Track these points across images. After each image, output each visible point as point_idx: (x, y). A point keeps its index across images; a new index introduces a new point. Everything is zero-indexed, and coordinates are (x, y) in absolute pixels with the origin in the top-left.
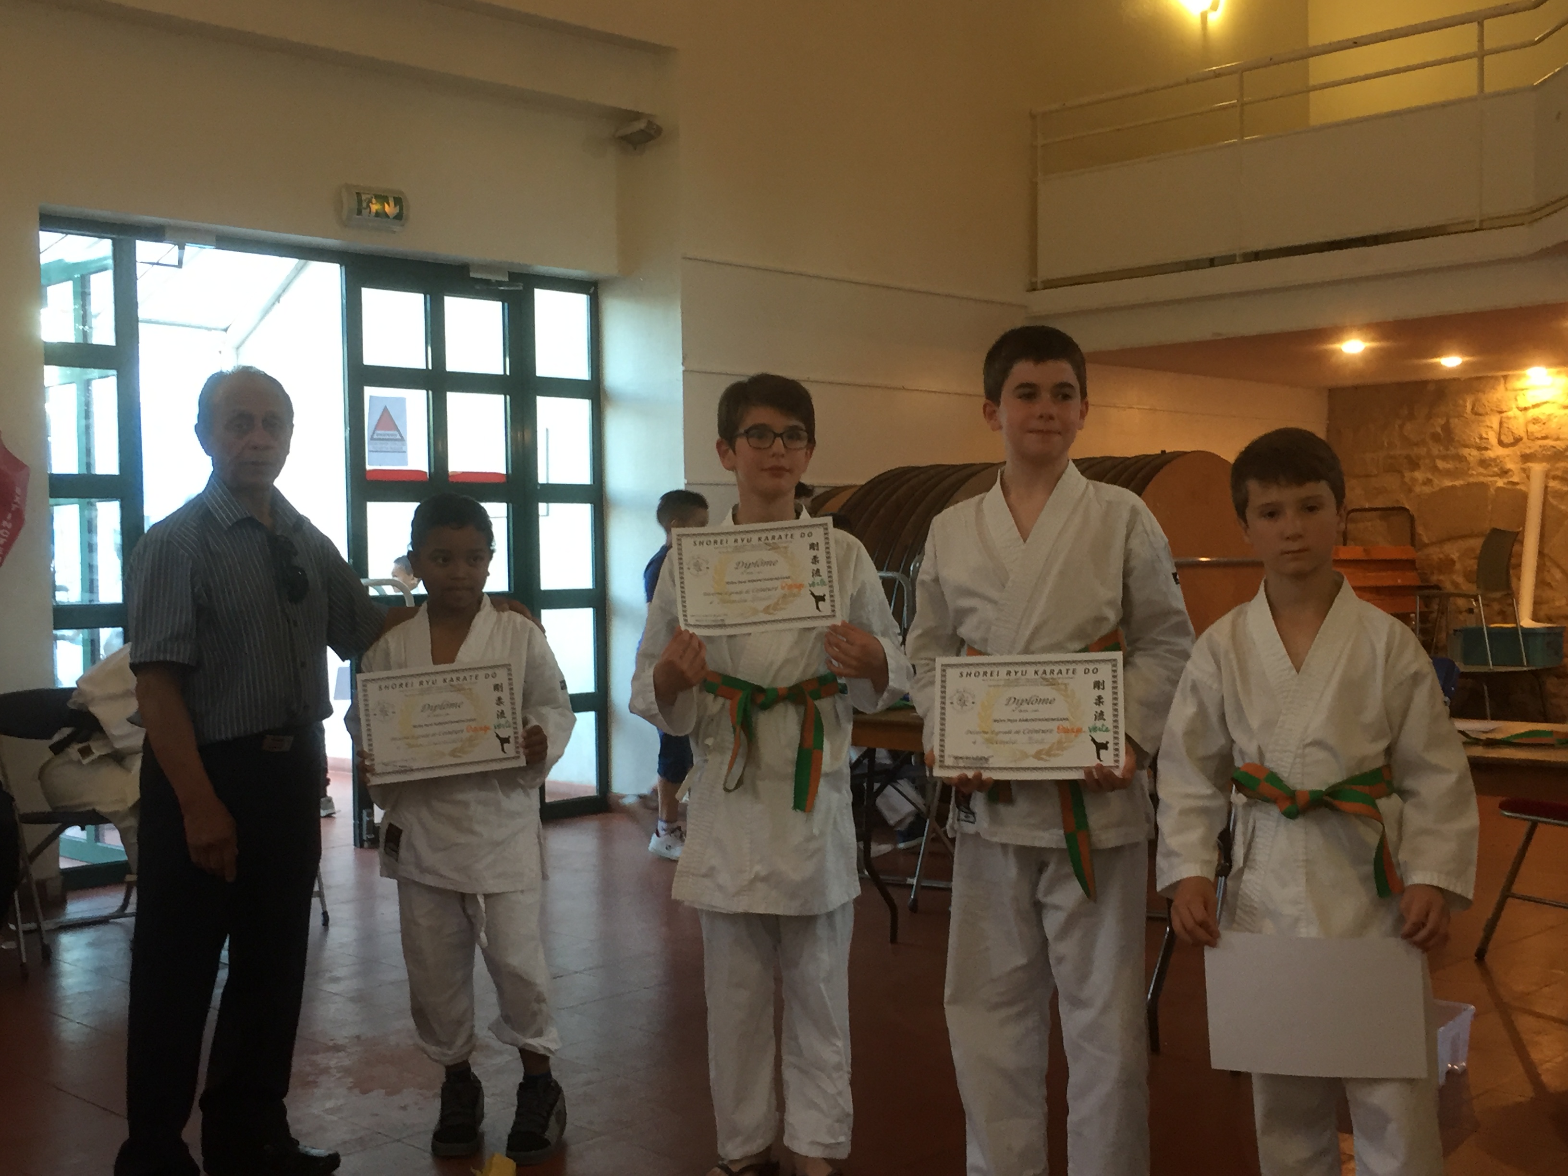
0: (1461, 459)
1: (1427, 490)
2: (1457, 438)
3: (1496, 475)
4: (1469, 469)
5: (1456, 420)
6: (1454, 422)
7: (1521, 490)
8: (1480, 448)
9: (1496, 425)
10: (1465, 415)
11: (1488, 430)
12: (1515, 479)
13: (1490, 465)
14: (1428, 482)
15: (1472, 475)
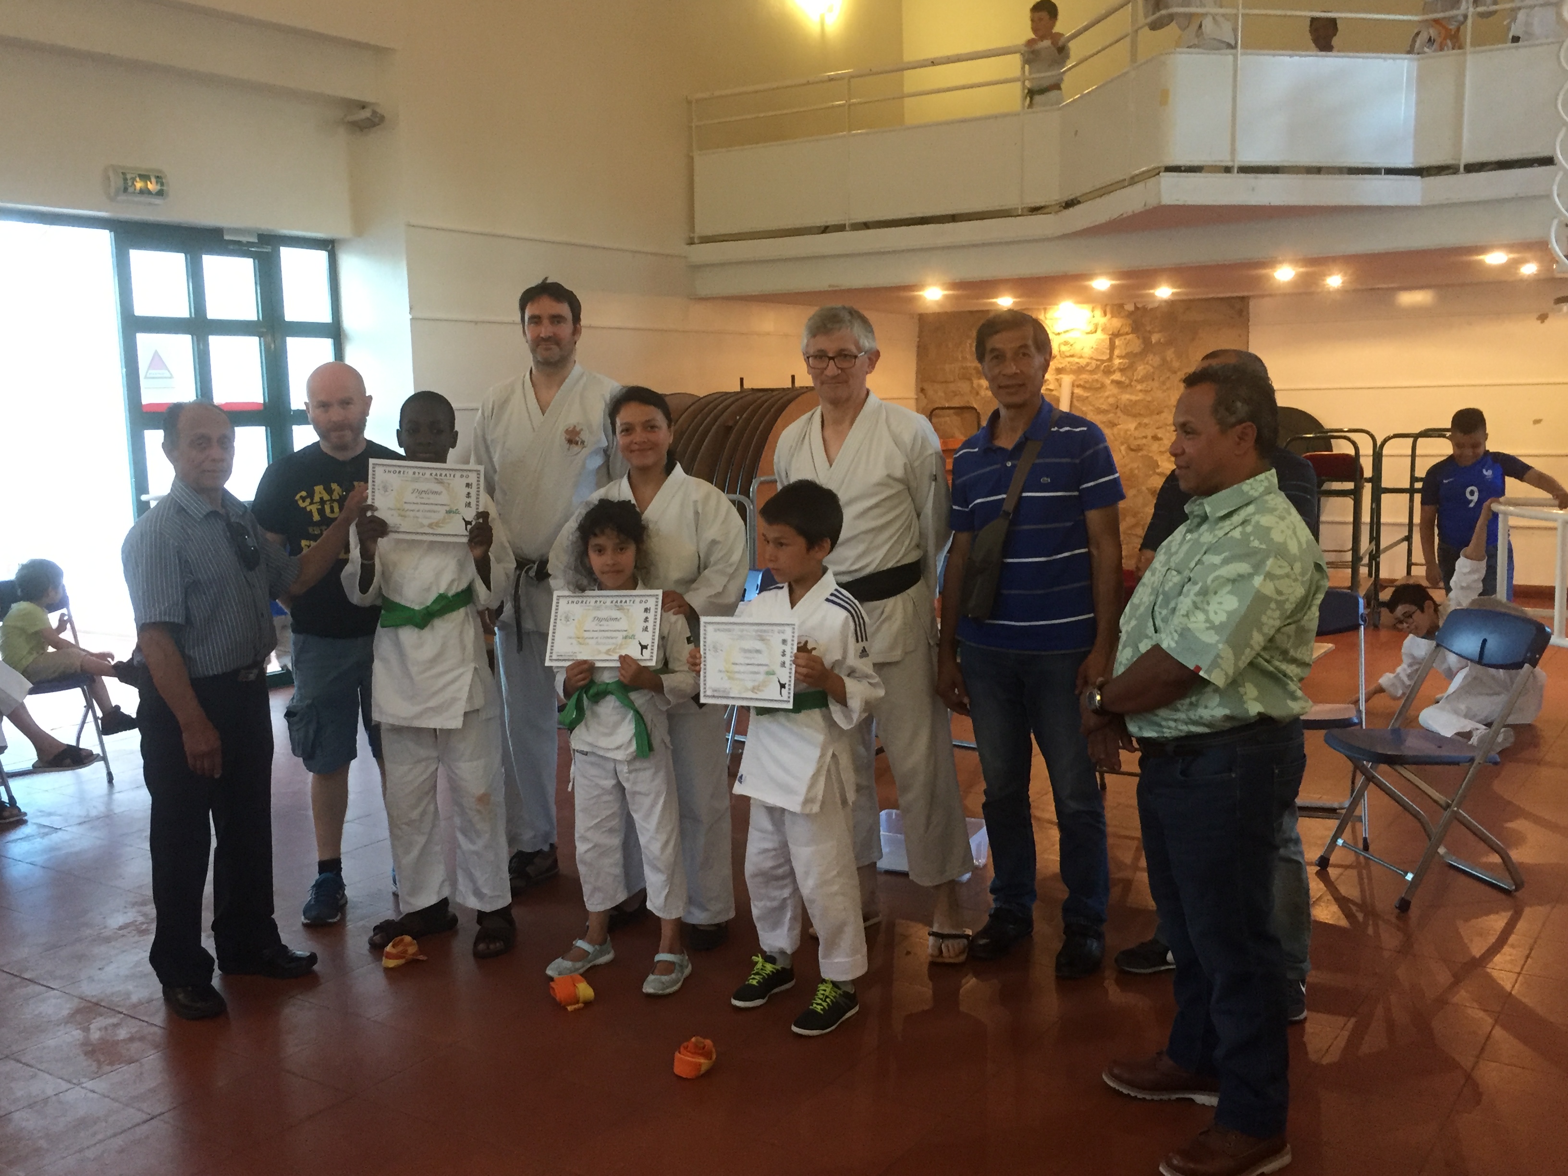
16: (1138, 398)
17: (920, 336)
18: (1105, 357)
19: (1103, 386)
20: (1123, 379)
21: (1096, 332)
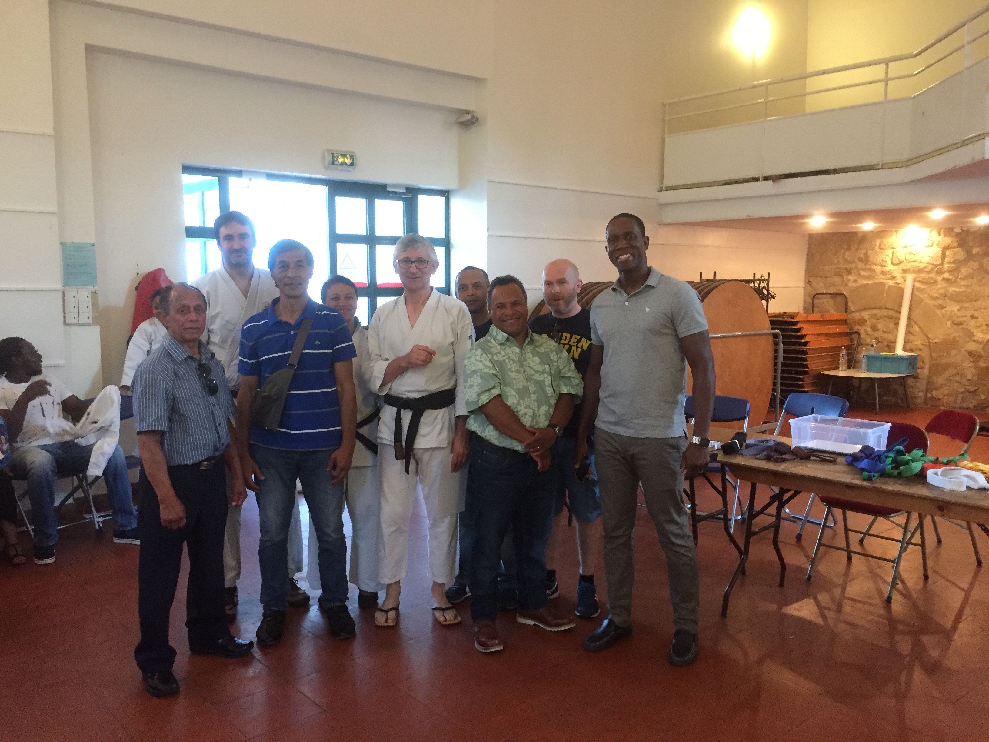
0: (872, 270)
1: (855, 285)
2: (871, 260)
3: (889, 279)
4: (876, 275)
5: (871, 251)
6: (870, 252)
7: (901, 287)
8: (882, 266)
9: (891, 255)
10: (876, 249)
11: (887, 257)
12: (899, 281)
13: (887, 274)
14: (855, 281)
15: (877, 279)
16: (961, 290)
17: (809, 248)
18: (939, 262)
19: (936, 282)
20: (951, 277)
21: (932, 246)
